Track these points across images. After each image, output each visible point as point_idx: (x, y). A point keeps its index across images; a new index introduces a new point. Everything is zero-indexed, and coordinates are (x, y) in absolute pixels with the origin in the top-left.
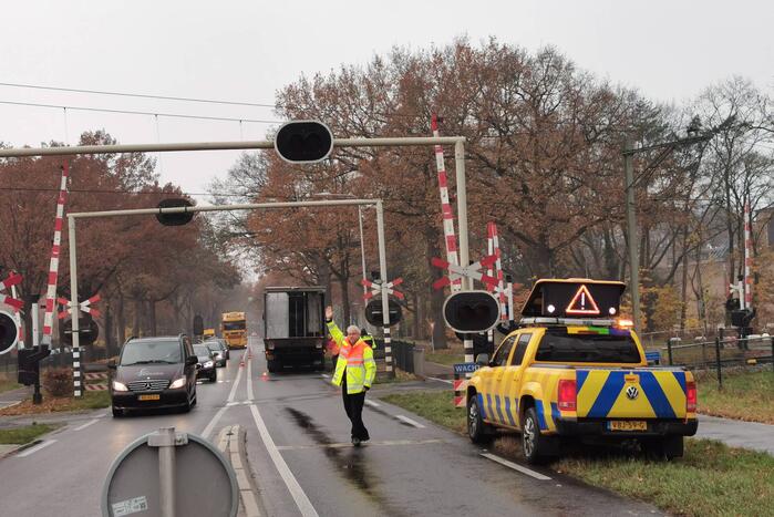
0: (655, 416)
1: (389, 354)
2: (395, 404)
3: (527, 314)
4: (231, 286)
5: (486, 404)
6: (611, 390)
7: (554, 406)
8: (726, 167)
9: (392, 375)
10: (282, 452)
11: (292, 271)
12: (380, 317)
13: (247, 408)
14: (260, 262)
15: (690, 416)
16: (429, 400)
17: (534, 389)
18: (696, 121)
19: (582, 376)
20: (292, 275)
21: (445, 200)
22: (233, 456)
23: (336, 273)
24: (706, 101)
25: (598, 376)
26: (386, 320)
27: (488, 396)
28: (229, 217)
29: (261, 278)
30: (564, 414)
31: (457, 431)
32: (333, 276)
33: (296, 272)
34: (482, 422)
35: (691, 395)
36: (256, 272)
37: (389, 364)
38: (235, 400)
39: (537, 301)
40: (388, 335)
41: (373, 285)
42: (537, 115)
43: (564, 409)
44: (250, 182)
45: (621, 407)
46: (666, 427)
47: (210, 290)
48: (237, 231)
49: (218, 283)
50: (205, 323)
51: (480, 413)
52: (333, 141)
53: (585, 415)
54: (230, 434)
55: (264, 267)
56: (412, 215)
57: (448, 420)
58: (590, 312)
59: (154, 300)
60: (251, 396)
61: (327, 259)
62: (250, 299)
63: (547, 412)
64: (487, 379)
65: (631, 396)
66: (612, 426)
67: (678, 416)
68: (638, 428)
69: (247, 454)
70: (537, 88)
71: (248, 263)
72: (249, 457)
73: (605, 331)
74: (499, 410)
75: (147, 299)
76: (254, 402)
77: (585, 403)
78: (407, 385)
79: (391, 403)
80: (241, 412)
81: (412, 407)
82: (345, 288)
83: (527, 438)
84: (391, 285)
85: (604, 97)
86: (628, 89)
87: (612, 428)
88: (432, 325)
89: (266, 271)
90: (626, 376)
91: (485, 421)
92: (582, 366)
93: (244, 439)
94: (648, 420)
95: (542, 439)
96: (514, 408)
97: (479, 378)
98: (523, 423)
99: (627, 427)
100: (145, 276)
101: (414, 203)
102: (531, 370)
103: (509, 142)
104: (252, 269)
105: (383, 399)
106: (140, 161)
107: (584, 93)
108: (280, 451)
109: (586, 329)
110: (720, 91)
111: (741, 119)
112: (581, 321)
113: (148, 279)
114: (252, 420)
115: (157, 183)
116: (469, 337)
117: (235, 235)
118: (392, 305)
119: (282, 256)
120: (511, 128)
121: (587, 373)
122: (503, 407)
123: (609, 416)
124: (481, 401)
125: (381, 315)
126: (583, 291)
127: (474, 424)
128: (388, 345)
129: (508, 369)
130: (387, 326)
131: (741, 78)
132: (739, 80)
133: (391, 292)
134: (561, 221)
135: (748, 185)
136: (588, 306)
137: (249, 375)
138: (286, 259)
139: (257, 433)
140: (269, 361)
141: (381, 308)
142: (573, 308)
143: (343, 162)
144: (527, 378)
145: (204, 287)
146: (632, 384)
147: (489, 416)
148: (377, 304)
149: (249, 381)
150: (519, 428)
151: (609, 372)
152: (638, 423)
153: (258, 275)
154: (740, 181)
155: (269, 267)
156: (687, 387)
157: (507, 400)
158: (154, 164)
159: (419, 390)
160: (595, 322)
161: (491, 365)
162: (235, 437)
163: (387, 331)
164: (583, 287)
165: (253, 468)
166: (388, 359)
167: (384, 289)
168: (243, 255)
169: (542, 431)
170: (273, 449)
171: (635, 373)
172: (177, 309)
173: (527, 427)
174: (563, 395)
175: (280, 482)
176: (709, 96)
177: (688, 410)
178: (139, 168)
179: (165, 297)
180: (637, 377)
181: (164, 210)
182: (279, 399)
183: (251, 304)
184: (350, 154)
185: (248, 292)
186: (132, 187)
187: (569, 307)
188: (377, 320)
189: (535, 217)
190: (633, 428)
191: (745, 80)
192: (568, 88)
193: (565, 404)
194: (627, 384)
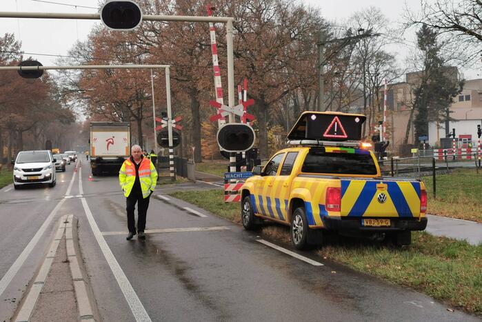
0: (398, 216)
1: (172, 166)
2: (179, 198)
3: (292, 137)
4: (69, 123)
5: (257, 203)
6: (367, 195)
7: (322, 207)
8: (364, 60)
9: (174, 178)
10: (105, 237)
11: (107, 115)
12: (167, 142)
13: (79, 200)
14: (87, 109)
15: (422, 215)
16: (203, 197)
17: (304, 194)
18: (349, 32)
19: (345, 185)
20: (107, 117)
21: (216, 63)
22: (68, 242)
23: (135, 116)
24: (354, 21)
25: (357, 184)
26: (171, 144)
27: (260, 198)
28: (68, 80)
29: (87, 118)
30: (331, 214)
31: (231, 220)
32: (132, 118)
33: (109, 115)
34: (253, 215)
35: (423, 200)
36: (85, 114)
37: (172, 172)
38: (70, 194)
39: (300, 128)
40: (171, 154)
41: (163, 121)
42: (260, 21)
43: (330, 210)
44: (82, 59)
45: (374, 208)
46: (406, 224)
47: (56, 125)
48: (74, 89)
49: (61, 121)
50: (53, 145)
51: (253, 210)
52: (142, 16)
53: (346, 215)
54: (66, 222)
55: (90, 112)
56: (183, 80)
57: (222, 212)
58: (340, 136)
59: (21, 131)
60: (81, 192)
61: (129, 107)
62: (81, 131)
63: (316, 212)
64: (259, 185)
65: (381, 200)
66: (365, 223)
67: (414, 216)
68: (384, 224)
69: (79, 239)
70: (260, 6)
71: (79, 108)
72: (81, 242)
73: (352, 151)
74: (270, 208)
75: (17, 130)
76: (84, 196)
77: (347, 205)
78: (184, 186)
79: (177, 198)
80: (75, 204)
81: (193, 201)
82: (140, 125)
83: (295, 230)
84: (174, 121)
85: (300, 13)
86: (315, 8)
87: (365, 224)
88: (194, 148)
89: (91, 115)
90: (378, 185)
91: (256, 214)
92: (346, 177)
93: (77, 225)
94: (392, 219)
95: (310, 232)
96: (283, 206)
97: (251, 183)
98: (292, 218)
99: (375, 224)
100: (15, 115)
101: (184, 73)
102: (300, 180)
103: (243, 37)
104: (82, 113)
105: (172, 195)
106: (11, 43)
107: (290, 9)
108: (104, 236)
109: (339, 149)
110: (362, 15)
111: (374, 31)
112: (335, 143)
113: (18, 117)
114: (82, 210)
115: (22, 57)
116: (234, 155)
117: (71, 91)
118: (174, 134)
119: (101, 106)
120: (245, 29)
121: (349, 182)
122: (273, 205)
123: (363, 216)
124: (254, 200)
125: (168, 140)
126: (336, 121)
127: (247, 217)
128: (172, 160)
129: (277, 178)
130: (171, 148)
131: (374, 8)
132: (373, 9)
133: (174, 126)
134: (273, 86)
135: (377, 70)
136: (340, 132)
137: (80, 178)
138: (103, 108)
139: (86, 221)
140: (93, 168)
141: (167, 136)
142: (328, 134)
143: (140, 47)
144: (296, 185)
145: (52, 123)
146: (382, 190)
147: (260, 211)
148: (164, 133)
149: (80, 181)
150: (287, 221)
151: (365, 181)
152: (384, 220)
153: (86, 117)
154: (372, 68)
155: (93, 111)
156: (421, 193)
157: (277, 201)
158: (20, 45)
159: (194, 189)
160: (345, 143)
161: (263, 175)
162: (70, 225)
163: (171, 151)
164: (336, 117)
165: (84, 252)
166: (172, 169)
167: (170, 124)
168: (77, 104)
169: (310, 226)
170: (99, 235)
171: (384, 183)
172: (36, 136)
173: (296, 222)
174: (330, 198)
175: (106, 267)
176: (357, 18)
177: (422, 211)
178: (10, 47)
179: (29, 128)
180: (386, 185)
181: (23, 67)
182: (101, 194)
183: (81, 134)
184: (144, 43)
185: (79, 127)
186: (6, 59)
187: (326, 133)
188: (164, 144)
189: (259, 83)
190: (380, 224)
191: (377, 9)
192: (280, 6)
193: (331, 206)
194: (378, 191)
